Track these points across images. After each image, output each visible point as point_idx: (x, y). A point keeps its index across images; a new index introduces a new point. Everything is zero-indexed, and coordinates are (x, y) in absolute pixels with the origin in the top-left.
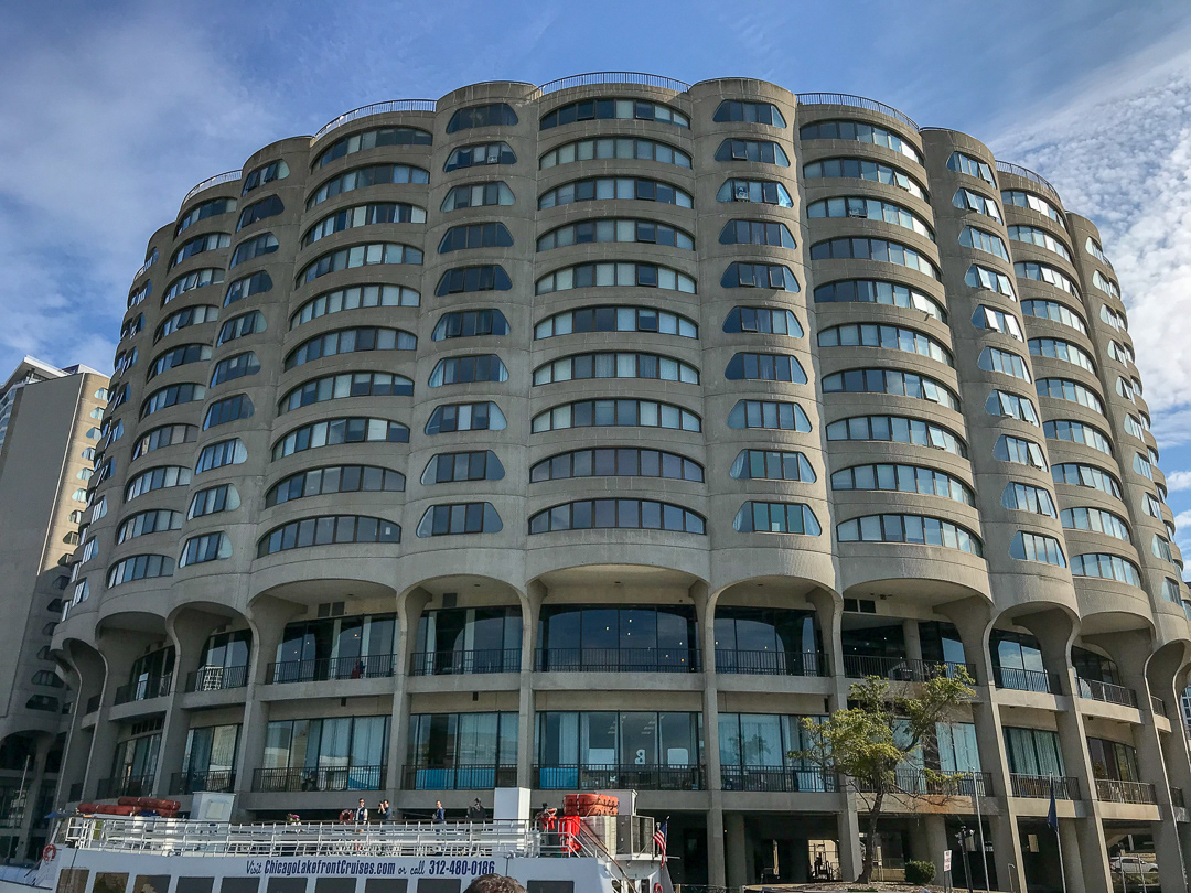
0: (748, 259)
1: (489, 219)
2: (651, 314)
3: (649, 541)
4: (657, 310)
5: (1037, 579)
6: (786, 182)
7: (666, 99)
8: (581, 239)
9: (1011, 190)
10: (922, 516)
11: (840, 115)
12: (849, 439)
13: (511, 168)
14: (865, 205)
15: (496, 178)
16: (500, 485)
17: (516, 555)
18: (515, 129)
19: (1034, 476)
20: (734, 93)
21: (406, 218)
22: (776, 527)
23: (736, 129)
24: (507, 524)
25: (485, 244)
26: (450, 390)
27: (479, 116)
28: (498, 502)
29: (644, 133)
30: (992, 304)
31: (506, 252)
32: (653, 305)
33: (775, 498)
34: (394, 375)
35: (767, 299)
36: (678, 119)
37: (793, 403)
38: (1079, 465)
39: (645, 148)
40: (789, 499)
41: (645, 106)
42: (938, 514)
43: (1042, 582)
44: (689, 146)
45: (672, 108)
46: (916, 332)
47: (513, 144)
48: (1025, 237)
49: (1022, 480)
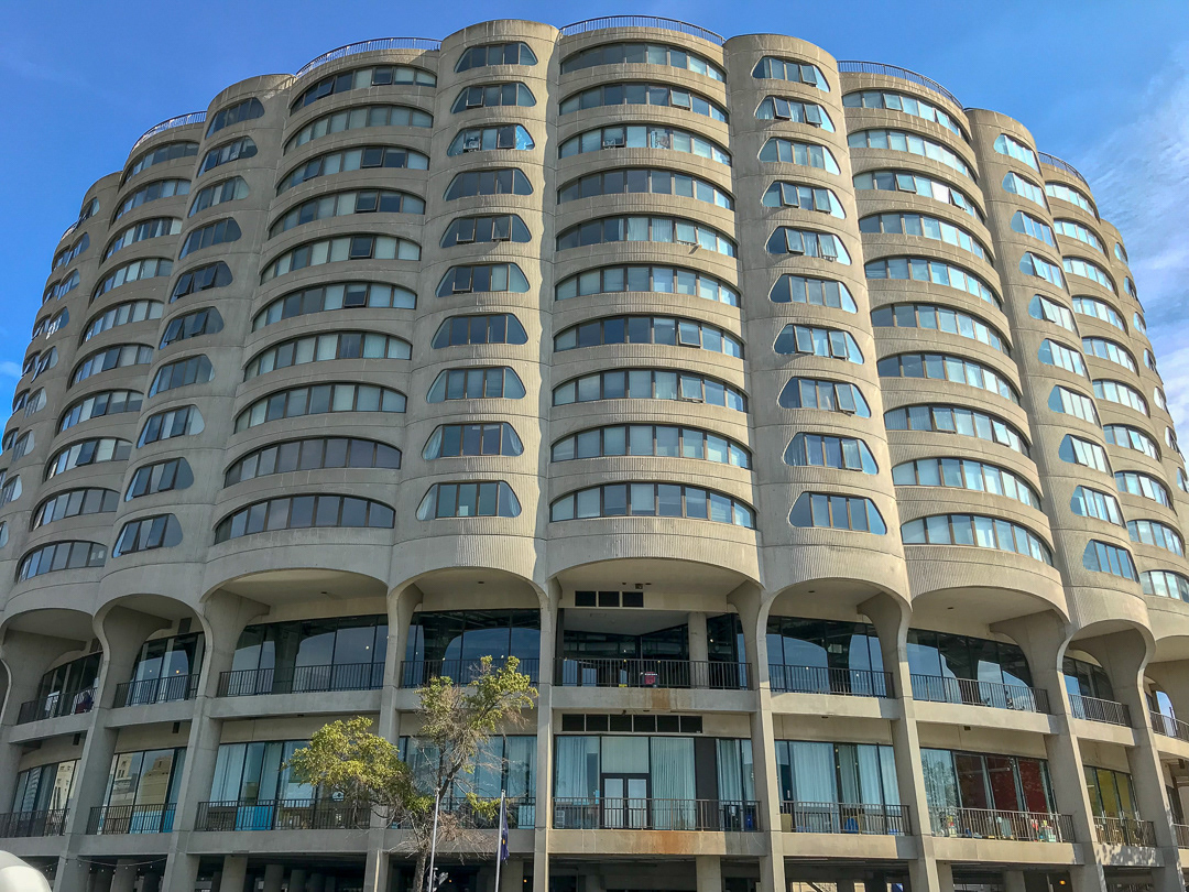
0: (470, 212)
1: (221, 216)
2: (362, 288)
3: (317, 541)
4: (369, 283)
5: (826, 550)
6: (526, 123)
7: (407, 60)
8: (303, 220)
9: (861, 92)
10: (656, 483)
11: (605, 39)
12: (577, 401)
13: (249, 162)
14: (625, 133)
15: (234, 174)
16: (186, 494)
17: (192, 568)
18: (258, 122)
19: (837, 422)
20: (477, 39)
21: (166, 231)
22: (464, 510)
23: (476, 75)
24: (187, 537)
25: (216, 242)
26: (159, 398)
27: (231, 116)
28: (180, 512)
29: (378, 99)
30: (796, 224)
31: (232, 246)
32: (362, 277)
33: (464, 477)
34: (130, 391)
35: (485, 254)
36: (423, 78)
37: (502, 367)
38: (932, 406)
39: (380, 113)
40: (481, 477)
41: (385, 73)
42: (676, 478)
43: (834, 553)
44: (428, 104)
45: (416, 69)
46: (676, 268)
47: (256, 138)
48: (876, 142)
49: (816, 429)
